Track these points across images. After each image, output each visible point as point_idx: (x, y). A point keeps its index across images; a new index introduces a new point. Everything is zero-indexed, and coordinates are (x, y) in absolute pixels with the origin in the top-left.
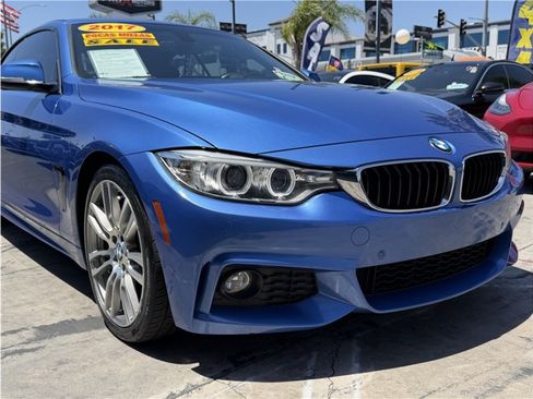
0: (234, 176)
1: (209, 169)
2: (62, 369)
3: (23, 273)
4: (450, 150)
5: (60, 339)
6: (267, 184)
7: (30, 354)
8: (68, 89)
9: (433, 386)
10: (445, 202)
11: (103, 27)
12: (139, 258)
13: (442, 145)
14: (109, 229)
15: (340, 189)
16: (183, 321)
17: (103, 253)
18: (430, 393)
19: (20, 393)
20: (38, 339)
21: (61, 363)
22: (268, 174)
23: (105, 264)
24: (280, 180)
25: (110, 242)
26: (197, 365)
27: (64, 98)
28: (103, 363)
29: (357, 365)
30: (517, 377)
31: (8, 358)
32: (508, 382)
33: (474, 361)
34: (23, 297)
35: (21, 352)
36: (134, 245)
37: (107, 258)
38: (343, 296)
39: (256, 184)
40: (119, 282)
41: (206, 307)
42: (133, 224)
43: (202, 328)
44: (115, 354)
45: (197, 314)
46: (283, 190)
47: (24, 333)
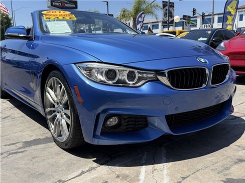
0: (110, 74)
1: (100, 71)
2: (34, 160)
3: (18, 118)
4: (206, 62)
5: (34, 147)
6: (125, 78)
7: (20, 154)
8: (37, 38)
9: (199, 167)
10: (204, 86)
11: (53, 12)
12: (68, 112)
13: (202, 60)
14: (56, 99)
15: (158, 80)
16: (88, 139)
17: (53, 109)
18: (198, 171)
19: (15, 171)
20: (24, 147)
21: (33, 158)
22: (126, 73)
23: (53, 114)
24: (131, 76)
25: (56, 104)
26: (95, 159)
27: (35, 42)
28: (53, 157)
29: (165, 158)
30: (236, 163)
31: (11, 155)
32: (232, 165)
33: (216, 156)
34: (18, 129)
35: (16, 153)
36: (66, 106)
37: (54, 111)
38: (159, 127)
39: (120, 78)
40: (59, 122)
41: (98, 133)
42: (66, 97)
43: (96, 142)
44: (58, 154)
45: (95, 136)
46: (133, 81)
47: (18, 145)
